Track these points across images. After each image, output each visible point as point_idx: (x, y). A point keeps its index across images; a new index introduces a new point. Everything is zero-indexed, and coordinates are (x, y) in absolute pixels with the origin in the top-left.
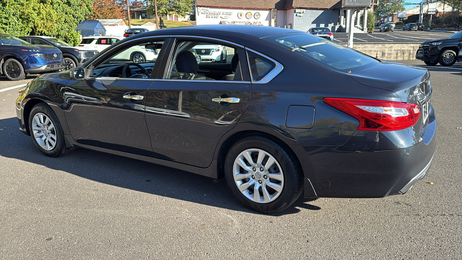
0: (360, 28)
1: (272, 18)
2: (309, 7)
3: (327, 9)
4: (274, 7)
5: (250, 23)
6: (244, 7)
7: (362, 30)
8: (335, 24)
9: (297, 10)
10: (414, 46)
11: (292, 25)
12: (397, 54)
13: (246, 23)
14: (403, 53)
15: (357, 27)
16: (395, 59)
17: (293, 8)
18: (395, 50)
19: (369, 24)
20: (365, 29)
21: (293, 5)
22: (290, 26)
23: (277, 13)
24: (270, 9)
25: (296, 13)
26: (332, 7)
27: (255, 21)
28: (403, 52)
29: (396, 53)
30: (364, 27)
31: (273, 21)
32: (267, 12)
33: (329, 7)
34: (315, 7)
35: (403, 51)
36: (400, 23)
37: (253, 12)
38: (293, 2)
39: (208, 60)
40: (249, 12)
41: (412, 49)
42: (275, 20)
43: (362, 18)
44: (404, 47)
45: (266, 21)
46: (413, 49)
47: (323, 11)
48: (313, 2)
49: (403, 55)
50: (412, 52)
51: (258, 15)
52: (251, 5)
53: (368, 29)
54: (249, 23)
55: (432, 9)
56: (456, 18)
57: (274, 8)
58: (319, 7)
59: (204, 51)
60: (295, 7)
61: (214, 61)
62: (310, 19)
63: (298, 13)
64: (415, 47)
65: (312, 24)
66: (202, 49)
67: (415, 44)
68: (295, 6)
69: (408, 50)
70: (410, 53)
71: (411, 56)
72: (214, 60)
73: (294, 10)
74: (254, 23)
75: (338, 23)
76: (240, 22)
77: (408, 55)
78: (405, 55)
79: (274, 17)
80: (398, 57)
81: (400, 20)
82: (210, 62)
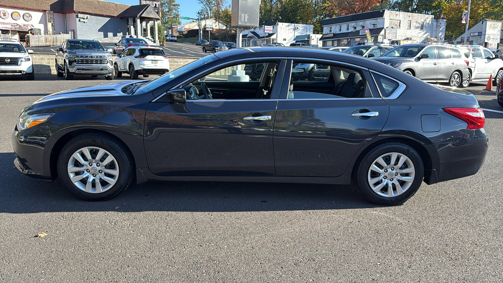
0: (151, 40)
1: (47, 21)
2: (93, 12)
3: (114, 17)
4: (49, 8)
5: (19, 25)
6: (8, 5)
7: (154, 42)
8: (125, 34)
9: (80, 15)
11: (75, 31)
13: (13, 24)
15: (149, 39)
17: (75, 13)
19: (160, 36)
20: (157, 41)
21: (74, 8)
22: (73, 32)
23: (53, 16)
24: (45, 11)
25: (79, 19)
26: (119, 15)
27: (26, 23)
30: (155, 39)
31: (49, 25)
32: (41, 14)
33: (116, 15)
34: (101, 13)
36: (180, 36)
37: (22, 12)
38: (73, 6)
39: (15, 72)
40: (16, 12)
42: (52, 24)
43: (152, 29)
45: (40, 24)
47: (110, 19)
48: (97, 8)
51: (29, 16)
52: (17, 3)
53: (160, 42)
54: (17, 25)
55: (209, 26)
56: (230, 36)
57: (50, 10)
58: (105, 14)
59: (9, 60)
60: (77, 11)
61: (25, 73)
62: (96, 26)
63: (81, 18)
65: (99, 32)
66: (6, 58)
68: (77, 9)
72: (24, 71)
73: (76, 14)
74: (24, 26)
75: (127, 33)
76: (3, 23)
79: (51, 21)
81: (180, 34)
82: (19, 74)
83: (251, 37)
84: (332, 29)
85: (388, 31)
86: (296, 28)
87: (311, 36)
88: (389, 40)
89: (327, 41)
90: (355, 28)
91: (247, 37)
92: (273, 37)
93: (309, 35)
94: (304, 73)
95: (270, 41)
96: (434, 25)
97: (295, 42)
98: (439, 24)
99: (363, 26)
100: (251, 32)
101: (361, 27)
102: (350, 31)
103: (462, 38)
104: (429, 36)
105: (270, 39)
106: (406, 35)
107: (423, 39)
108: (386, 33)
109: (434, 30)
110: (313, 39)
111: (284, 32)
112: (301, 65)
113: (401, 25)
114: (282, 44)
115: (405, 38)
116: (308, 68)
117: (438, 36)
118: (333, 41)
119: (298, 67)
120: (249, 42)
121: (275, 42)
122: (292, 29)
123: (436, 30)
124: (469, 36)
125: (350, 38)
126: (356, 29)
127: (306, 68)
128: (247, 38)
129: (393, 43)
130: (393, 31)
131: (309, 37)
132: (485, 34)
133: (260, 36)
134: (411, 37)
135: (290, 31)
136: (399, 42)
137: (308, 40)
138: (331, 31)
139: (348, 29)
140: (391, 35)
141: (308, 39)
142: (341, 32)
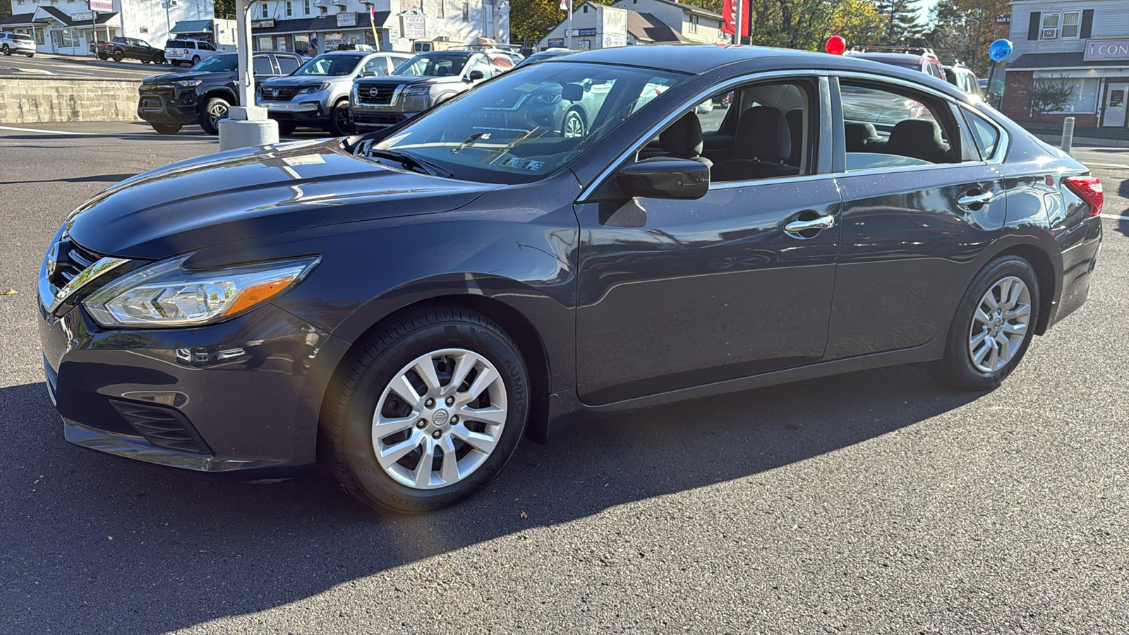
10: (58, 85)
12: (20, 107)
14: (36, 104)
16: (19, 121)
18: (13, 97)
28: (34, 102)
29: (17, 105)
35: (33, 99)
41: (54, 94)
44: (33, 89)
46: (57, 94)
49: (35, 109)
50: (55, 101)
64: (60, 90)
67: (58, 81)
69: (44, 96)
70: (52, 105)
71: (55, 111)
77: (48, 108)
78: (41, 109)
80: (24, 114)
83: (44, 22)
84: (268, 10)
85: (408, 21)
86: (171, 4)
87: (215, 23)
88: (410, 40)
89: (260, 36)
90: (324, 9)
91: (33, 20)
92: (113, 22)
93: (211, 22)
94: (318, 114)
95: (106, 31)
96: (488, 10)
97: (176, 38)
98: (496, 9)
99: (342, 6)
100: (42, 7)
101: (338, 8)
102: (312, 15)
103: (549, 40)
104: (480, 35)
105: (105, 27)
106: (436, 30)
107: (468, 41)
108: (405, 25)
109: (489, 21)
110: (222, 32)
111: (139, 11)
112: (307, 93)
113: (423, 7)
114: (142, 41)
115: (436, 36)
116: (326, 101)
117: (498, 35)
118: (274, 37)
119: (302, 98)
120: (39, 34)
121: (119, 35)
122: (161, 5)
123: (492, 21)
124: (563, 37)
125: (317, 33)
126: (326, 11)
127: (321, 101)
128: (34, 22)
129: (417, 46)
130: (417, 20)
131: (210, 25)
132: (602, 33)
133: (74, 18)
134: (447, 35)
135: (156, 9)
136: (431, 44)
137: (210, 34)
138: (265, 14)
139: (307, 11)
140: (414, 29)
141: (210, 32)
142: (292, 17)
